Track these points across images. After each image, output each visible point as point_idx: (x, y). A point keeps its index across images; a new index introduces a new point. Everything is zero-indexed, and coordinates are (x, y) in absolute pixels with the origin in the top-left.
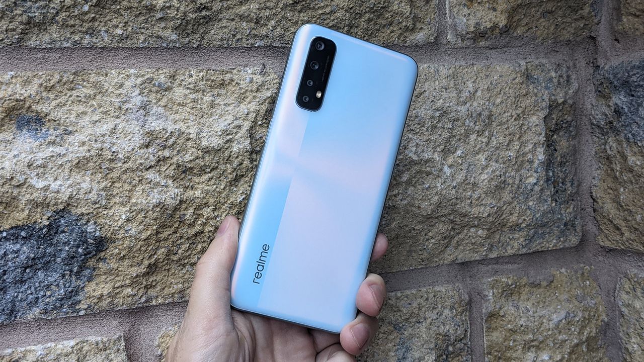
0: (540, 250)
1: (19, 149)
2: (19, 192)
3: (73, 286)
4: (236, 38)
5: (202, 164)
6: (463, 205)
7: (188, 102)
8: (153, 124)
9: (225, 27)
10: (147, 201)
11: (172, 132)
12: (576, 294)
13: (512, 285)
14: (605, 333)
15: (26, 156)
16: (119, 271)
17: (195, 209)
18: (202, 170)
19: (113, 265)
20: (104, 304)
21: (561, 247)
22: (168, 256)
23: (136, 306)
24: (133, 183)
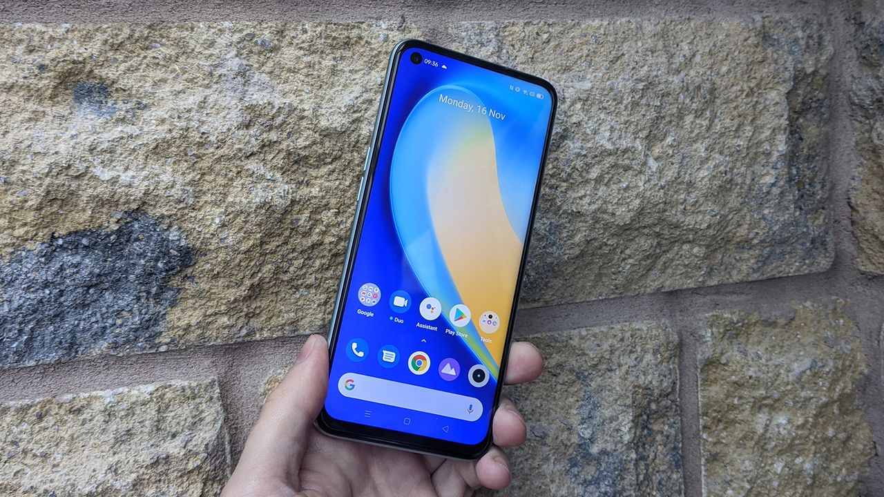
0: (777, 276)
1: (78, 127)
2: (79, 185)
3: (150, 312)
5: (321, 151)
6: (674, 212)
7: (302, 66)
8: (254, 97)
10: (248, 200)
11: (280, 108)
12: (825, 335)
13: (738, 322)
14: (864, 390)
15: (87, 136)
16: (212, 294)
17: (311, 212)
18: (321, 160)
19: (204, 286)
20: (192, 337)
21: (806, 272)
22: (277, 274)
23: (234, 340)
24: (229, 176)
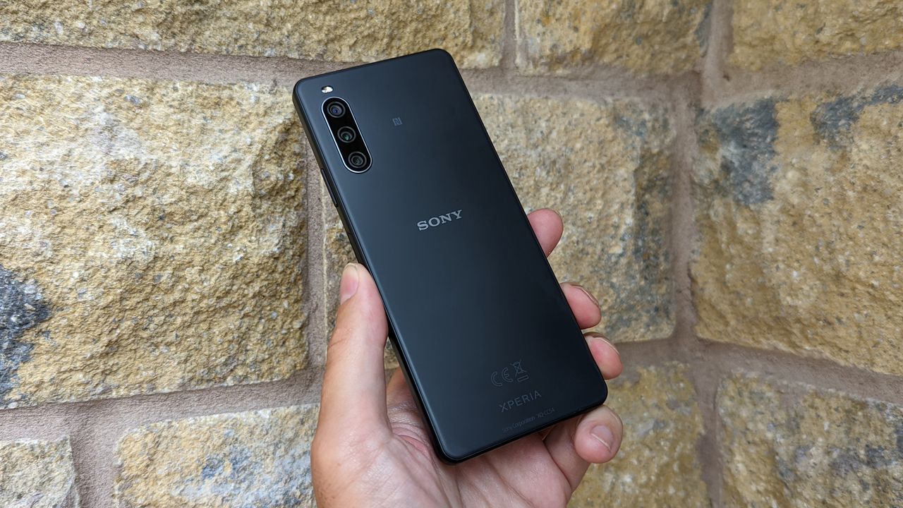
0: (624, 341)
3: (1, 367)
4: (239, 44)
5: (187, 208)
7: (171, 124)
8: (120, 152)
9: (225, 28)
10: (109, 255)
11: (146, 164)
12: (668, 398)
14: (703, 450)
16: (67, 349)
17: (174, 269)
18: (186, 217)
19: (59, 340)
20: (45, 393)
21: (650, 338)
22: (136, 331)
23: (89, 398)
24: (91, 231)
